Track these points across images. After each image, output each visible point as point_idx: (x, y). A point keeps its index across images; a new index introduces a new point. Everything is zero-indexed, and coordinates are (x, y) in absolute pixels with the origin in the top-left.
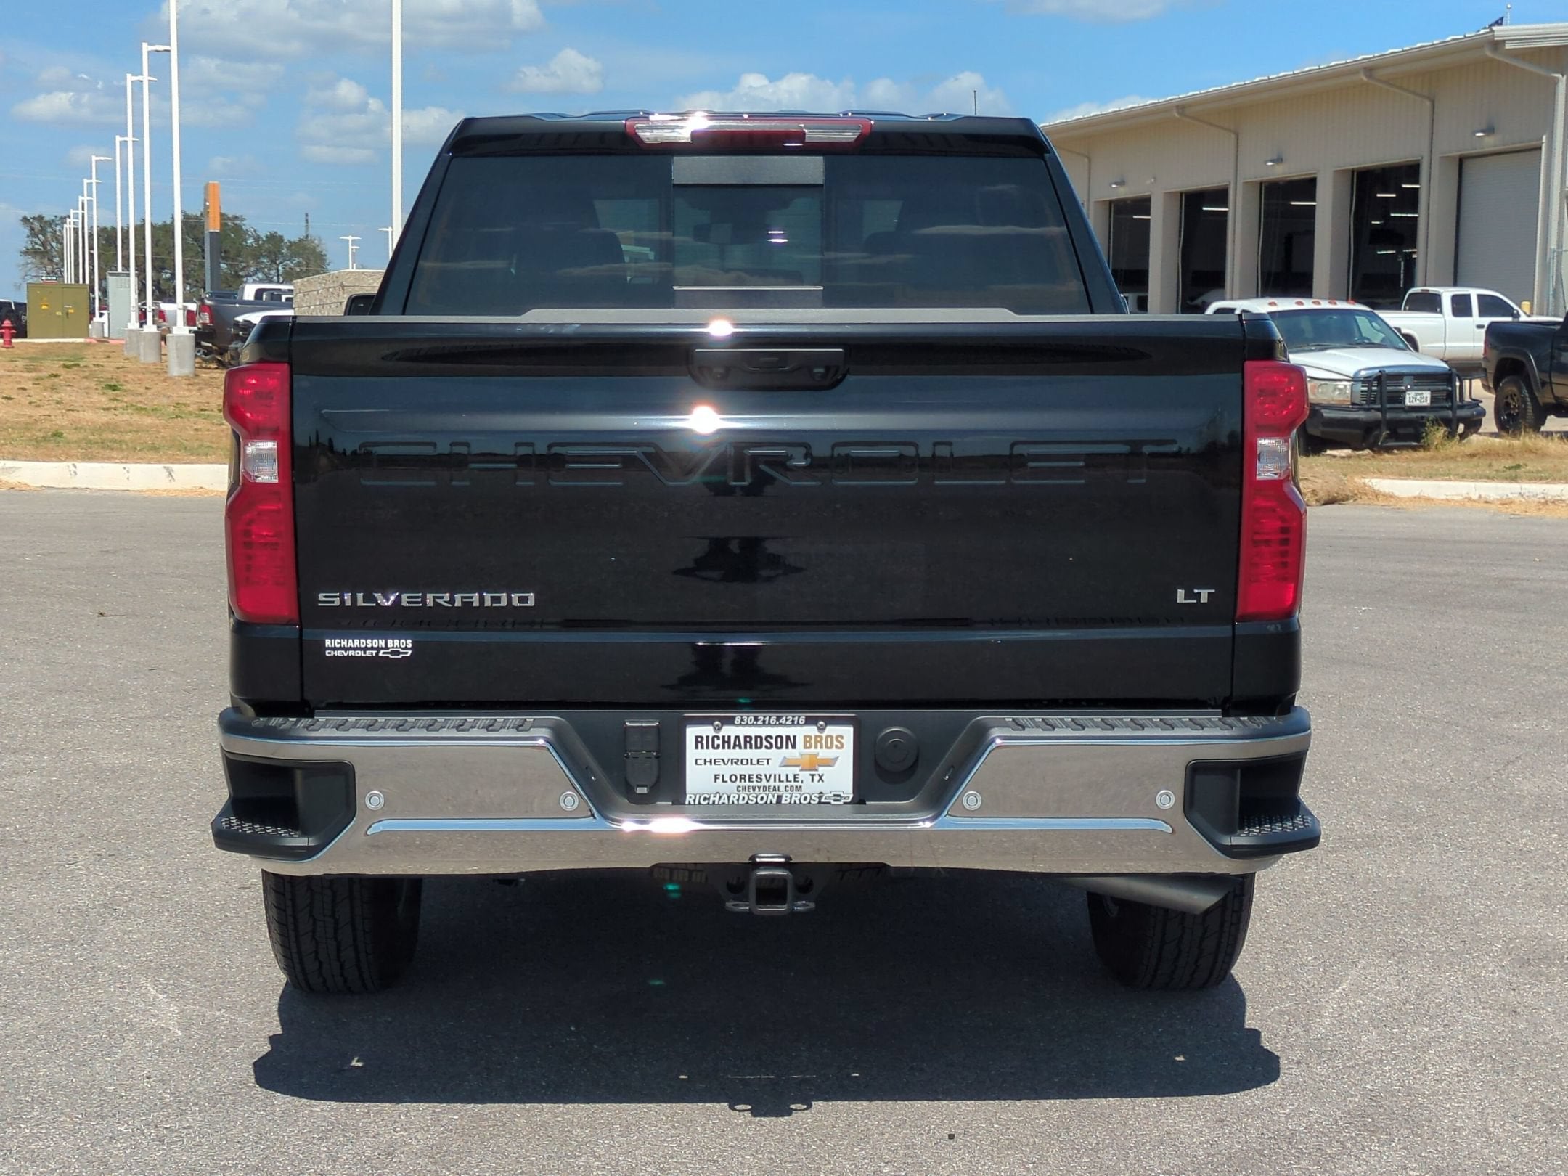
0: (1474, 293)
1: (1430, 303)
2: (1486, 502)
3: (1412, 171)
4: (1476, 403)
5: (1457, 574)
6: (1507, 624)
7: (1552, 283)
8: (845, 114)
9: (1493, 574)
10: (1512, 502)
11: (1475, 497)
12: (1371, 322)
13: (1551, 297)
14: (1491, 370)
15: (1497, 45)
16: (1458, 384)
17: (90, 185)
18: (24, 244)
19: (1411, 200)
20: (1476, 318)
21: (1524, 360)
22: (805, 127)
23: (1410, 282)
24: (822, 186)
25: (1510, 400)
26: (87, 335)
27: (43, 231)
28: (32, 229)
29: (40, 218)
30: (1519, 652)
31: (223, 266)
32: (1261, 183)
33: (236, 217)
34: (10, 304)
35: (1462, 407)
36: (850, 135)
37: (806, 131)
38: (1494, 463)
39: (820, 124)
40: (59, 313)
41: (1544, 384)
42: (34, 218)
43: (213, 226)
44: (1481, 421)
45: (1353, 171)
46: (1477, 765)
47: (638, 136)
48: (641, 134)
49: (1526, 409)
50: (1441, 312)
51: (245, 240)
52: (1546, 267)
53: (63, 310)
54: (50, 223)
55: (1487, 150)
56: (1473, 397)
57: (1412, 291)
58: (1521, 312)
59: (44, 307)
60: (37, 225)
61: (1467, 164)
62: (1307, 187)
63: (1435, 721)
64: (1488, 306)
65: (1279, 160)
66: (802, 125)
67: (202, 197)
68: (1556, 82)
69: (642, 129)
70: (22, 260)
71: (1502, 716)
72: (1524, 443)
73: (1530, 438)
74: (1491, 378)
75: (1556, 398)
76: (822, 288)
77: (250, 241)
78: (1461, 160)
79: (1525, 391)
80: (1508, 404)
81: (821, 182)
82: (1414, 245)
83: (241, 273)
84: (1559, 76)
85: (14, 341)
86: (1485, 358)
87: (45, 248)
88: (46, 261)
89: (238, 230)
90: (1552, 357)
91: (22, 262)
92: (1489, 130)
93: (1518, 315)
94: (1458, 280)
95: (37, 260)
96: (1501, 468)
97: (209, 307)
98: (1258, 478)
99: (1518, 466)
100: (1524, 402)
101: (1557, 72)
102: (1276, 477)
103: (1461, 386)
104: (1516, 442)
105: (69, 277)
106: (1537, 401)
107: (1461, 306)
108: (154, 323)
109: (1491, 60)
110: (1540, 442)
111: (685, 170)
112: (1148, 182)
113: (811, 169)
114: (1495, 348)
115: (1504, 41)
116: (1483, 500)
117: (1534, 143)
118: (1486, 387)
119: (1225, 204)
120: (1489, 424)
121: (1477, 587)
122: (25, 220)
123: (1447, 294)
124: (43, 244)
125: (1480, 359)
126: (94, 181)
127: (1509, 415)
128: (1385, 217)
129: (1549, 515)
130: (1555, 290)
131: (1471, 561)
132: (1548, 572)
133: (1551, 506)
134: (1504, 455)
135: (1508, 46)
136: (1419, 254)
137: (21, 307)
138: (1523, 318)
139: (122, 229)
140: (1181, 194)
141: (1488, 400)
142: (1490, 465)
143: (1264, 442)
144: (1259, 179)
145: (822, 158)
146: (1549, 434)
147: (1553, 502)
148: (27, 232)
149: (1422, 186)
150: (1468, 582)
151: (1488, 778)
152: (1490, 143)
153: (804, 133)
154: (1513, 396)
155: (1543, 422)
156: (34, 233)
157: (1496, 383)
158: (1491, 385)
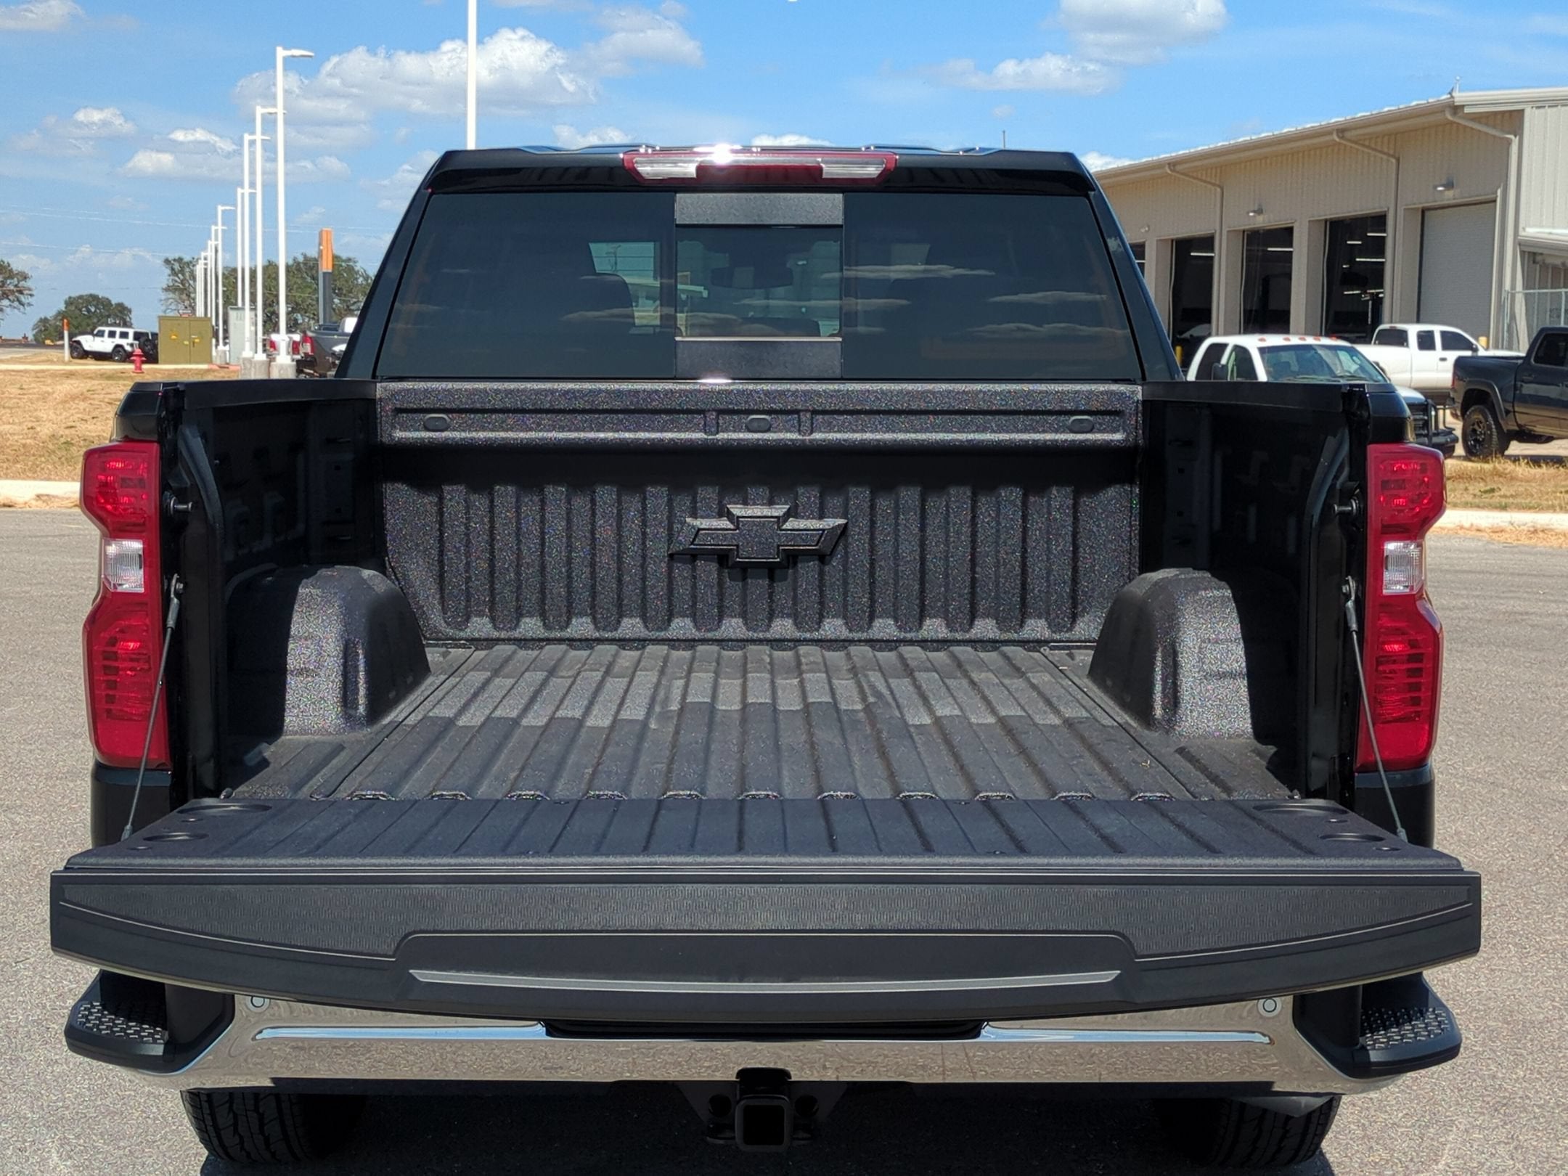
0: (1437, 329)
1: (1399, 339)
2: (1479, 530)
3: (1379, 221)
4: (1450, 431)
5: (1467, 607)
6: (1528, 665)
7: (1507, 321)
8: (868, 148)
9: (1501, 607)
10: (1502, 531)
11: (1467, 525)
12: (1352, 357)
13: (1506, 334)
14: (1459, 400)
15: (1456, 109)
16: (1433, 413)
17: (216, 231)
18: (166, 282)
19: (1378, 247)
20: (1439, 351)
21: (1489, 391)
22: (823, 162)
23: (1377, 319)
24: (841, 226)
25: (1476, 427)
26: (210, 361)
27: (182, 271)
28: (173, 269)
29: (180, 260)
30: (1548, 699)
31: (336, 301)
32: (1244, 231)
33: (349, 260)
34: (147, 334)
35: (1437, 434)
36: (872, 171)
37: (823, 165)
38: (1471, 488)
39: (839, 159)
40: (186, 343)
41: (1507, 412)
42: (175, 260)
43: (326, 266)
44: (1454, 447)
45: (1326, 221)
46: (1535, 838)
47: (638, 173)
48: (641, 169)
49: (1491, 434)
50: (1407, 346)
51: (357, 279)
52: (1500, 307)
53: (190, 339)
54: (188, 264)
55: (1446, 202)
56: (1447, 425)
57: (1382, 327)
58: (1479, 347)
59: (174, 337)
60: (177, 266)
61: (1427, 214)
62: (1286, 235)
63: (1478, 781)
64: (1451, 341)
65: (1259, 211)
66: (820, 160)
67: (317, 241)
68: (1509, 142)
69: (642, 163)
70: (163, 296)
71: (1548, 775)
72: (1495, 468)
73: (1499, 463)
74: (1458, 405)
75: (1519, 426)
76: (840, 339)
77: (360, 280)
78: (1423, 211)
79: (1490, 419)
80: (1474, 431)
81: (840, 222)
82: (1380, 285)
83: (352, 308)
84: (1512, 137)
85: (145, 367)
86: (1453, 389)
87: (183, 285)
88: (184, 297)
89: (350, 270)
90: (1515, 388)
91: (163, 297)
92: (1449, 185)
93: (1475, 350)
94: (1421, 317)
95: (176, 296)
96: (1477, 492)
97: (311, 338)
98: (1385, 592)
99: (1492, 490)
100: (1490, 429)
101: (1510, 133)
102: (1407, 590)
103: (1436, 416)
104: (1487, 466)
105: (200, 312)
106: (1501, 427)
107: (1426, 342)
108: (264, 351)
109: (1452, 123)
110: (1509, 467)
111: (689, 208)
112: (1143, 230)
113: (829, 208)
114: (1461, 379)
115: (1463, 106)
116: (1475, 527)
117: (1491, 197)
118: (1455, 415)
119: (1212, 250)
120: (1459, 450)
121: (1489, 621)
122: (167, 261)
123: (1413, 330)
124: (182, 283)
125: (1447, 388)
126: (220, 227)
127: (1476, 440)
128: (1351, 261)
129: (1540, 543)
130: (1509, 326)
131: (1478, 593)
132: (1554, 605)
133: (1541, 535)
134: (1475, 478)
135: (1467, 110)
136: (1386, 294)
137: (155, 335)
138: (1482, 353)
139: (251, 269)
140: (1172, 241)
141: (1457, 426)
142: (1466, 489)
143: (1391, 547)
144: (1242, 228)
145: (841, 195)
146: (1515, 459)
147: (1543, 531)
148: (168, 271)
149: (1389, 235)
150: (1479, 616)
151: (1551, 856)
152: (1450, 196)
153: (821, 169)
154: (1479, 423)
155: (1507, 447)
156: (174, 272)
157: (1464, 413)
158: (1459, 413)
